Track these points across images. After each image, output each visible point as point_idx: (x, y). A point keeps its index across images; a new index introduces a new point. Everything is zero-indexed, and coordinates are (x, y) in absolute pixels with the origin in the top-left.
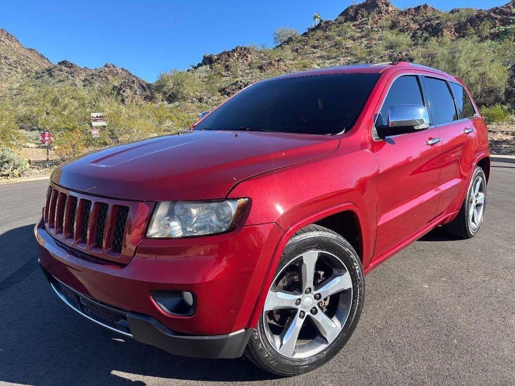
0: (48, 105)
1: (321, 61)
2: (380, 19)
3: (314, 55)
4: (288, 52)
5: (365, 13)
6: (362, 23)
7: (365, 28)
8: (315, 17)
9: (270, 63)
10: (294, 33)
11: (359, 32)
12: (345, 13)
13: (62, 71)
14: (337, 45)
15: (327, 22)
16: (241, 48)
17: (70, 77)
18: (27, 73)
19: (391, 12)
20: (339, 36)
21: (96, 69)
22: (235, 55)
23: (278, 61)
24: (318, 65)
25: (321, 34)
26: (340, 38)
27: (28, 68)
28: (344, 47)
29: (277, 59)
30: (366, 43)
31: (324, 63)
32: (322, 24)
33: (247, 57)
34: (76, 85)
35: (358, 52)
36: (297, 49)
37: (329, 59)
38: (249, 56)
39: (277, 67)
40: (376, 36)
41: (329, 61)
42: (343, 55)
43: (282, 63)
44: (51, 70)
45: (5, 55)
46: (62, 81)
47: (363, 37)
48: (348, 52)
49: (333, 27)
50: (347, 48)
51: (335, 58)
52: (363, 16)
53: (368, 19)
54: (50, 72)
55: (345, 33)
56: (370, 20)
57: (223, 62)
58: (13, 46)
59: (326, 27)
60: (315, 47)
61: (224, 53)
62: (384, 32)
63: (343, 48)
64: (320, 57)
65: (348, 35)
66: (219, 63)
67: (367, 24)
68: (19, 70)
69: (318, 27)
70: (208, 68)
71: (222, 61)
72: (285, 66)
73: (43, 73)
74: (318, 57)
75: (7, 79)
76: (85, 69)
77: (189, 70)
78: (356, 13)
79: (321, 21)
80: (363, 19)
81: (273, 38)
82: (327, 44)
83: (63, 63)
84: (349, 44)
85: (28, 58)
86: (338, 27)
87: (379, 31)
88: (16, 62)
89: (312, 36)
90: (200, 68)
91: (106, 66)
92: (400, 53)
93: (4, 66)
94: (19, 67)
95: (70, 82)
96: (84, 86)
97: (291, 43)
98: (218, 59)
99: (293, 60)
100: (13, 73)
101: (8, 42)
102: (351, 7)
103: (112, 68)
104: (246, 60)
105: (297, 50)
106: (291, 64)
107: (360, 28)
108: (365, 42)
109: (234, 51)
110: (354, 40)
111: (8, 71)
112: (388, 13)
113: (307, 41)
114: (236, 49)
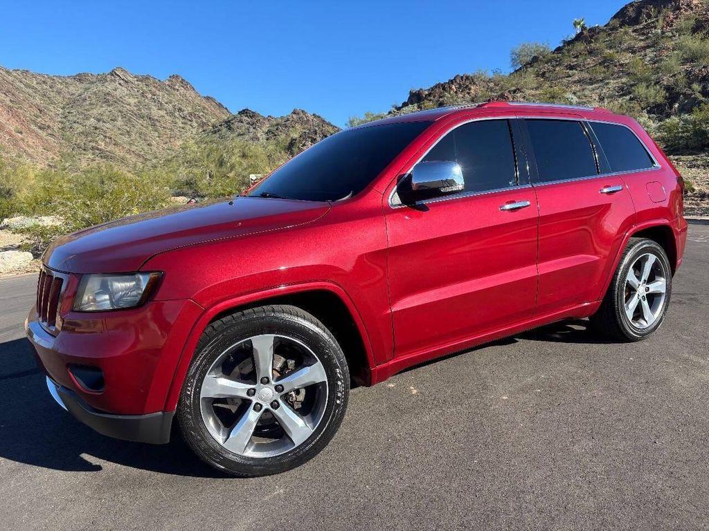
0: (212, 166)
1: (578, 87)
2: (676, 18)
3: (570, 79)
4: (530, 78)
5: (653, 12)
6: (648, 27)
7: (652, 33)
8: (575, 24)
9: (502, 96)
10: (542, 50)
11: (642, 40)
12: (621, 14)
13: (242, 122)
14: (606, 62)
15: (592, 30)
16: (462, 78)
17: (251, 130)
18: (203, 127)
19: (696, 6)
20: (611, 48)
21: (282, 118)
22: (453, 87)
23: (514, 92)
24: (574, 93)
25: (583, 47)
26: (611, 51)
27: (204, 121)
28: (618, 64)
29: (513, 88)
30: (652, 55)
31: (583, 90)
32: (585, 32)
33: (470, 89)
34: (258, 139)
35: (638, 70)
36: (544, 73)
37: (592, 84)
38: (472, 87)
39: (511, 100)
40: (670, 44)
41: (591, 87)
42: (616, 75)
43: (519, 95)
44: (229, 121)
45: (180, 106)
46: (242, 135)
47: (648, 47)
48: (622, 72)
49: (602, 35)
50: (621, 65)
51: (601, 81)
52: (649, 16)
53: (657, 21)
54: (228, 124)
55: (620, 43)
56: (660, 21)
57: (436, 98)
58: (188, 95)
59: (591, 37)
60: (571, 68)
61: (437, 86)
62: (682, 37)
63: (616, 66)
64: (579, 81)
65: (625, 46)
66: (430, 100)
67: (655, 28)
68: (195, 124)
69: (579, 37)
70: (416, 107)
71: (434, 97)
72: (524, 98)
73: (221, 125)
74: (575, 82)
75: (180, 136)
76: (269, 118)
77: (390, 113)
78: (639, 13)
79: (583, 28)
80: (649, 21)
81: (510, 59)
82: (590, 61)
83: (244, 112)
84: (626, 58)
85: (204, 108)
86: (609, 35)
87: (674, 36)
88: (191, 114)
89: (569, 51)
90: (404, 109)
91: (294, 113)
92: (704, 67)
93: (177, 120)
94: (194, 120)
95: (251, 135)
96: (267, 139)
97: (535, 64)
98: (430, 95)
99: (537, 89)
100: (188, 127)
101: (182, 90)
102: (631, 5)
103: (302, 115)
104: (469, 93)
105: (543, 75)
106: (533, 96)
107: (643, 34)
108: (650, 53)
109: (452, 82)
110: (634, 52)
111: (181, 125)
112: (692, 9)
113: (561, 60)
114: (455, 79)
